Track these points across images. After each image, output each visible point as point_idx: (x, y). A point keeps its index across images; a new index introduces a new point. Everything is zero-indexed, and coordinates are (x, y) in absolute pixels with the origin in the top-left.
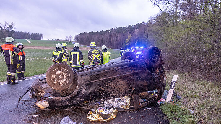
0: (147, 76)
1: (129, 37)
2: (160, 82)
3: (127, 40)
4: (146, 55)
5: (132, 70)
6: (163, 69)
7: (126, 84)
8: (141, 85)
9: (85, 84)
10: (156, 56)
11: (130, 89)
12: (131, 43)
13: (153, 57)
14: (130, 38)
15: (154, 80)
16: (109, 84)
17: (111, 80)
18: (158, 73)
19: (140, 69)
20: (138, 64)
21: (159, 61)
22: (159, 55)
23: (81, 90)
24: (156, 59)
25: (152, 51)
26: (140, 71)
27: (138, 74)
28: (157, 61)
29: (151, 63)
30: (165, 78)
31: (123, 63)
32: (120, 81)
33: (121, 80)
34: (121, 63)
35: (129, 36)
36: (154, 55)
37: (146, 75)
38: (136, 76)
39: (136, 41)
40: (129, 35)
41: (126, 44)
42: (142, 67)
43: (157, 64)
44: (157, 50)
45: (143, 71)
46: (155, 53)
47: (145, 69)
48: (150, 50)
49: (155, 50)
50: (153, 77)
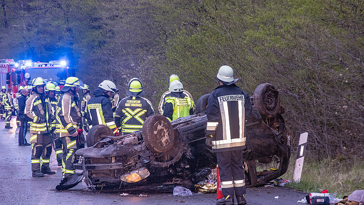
0: (264, 131)
2: (282, 142)
4: (257, 99)
6: (283, 122)
8: (258, 145)
9: (190, 143)
10: (271, 100)
13: (268, 102)
15: (274, 138)
18: (277, 127)
19: (254, 122)
21: (277, 108)
22: (276, 98)
24: (273, 105)
25: (266, 91)
26: (253, 124)
28: (274, 108)
29: (267, 111)
30: (289, 137)
36: (268, 99)
37: (262, 130)
42: (255, 118)
43: (275, 113)
44: (272, 90)
45: (257, 124)
46: (270, 96)
47: (260, 121)
48: (263, 89)
49: (270, 90)
50: (273, 134)
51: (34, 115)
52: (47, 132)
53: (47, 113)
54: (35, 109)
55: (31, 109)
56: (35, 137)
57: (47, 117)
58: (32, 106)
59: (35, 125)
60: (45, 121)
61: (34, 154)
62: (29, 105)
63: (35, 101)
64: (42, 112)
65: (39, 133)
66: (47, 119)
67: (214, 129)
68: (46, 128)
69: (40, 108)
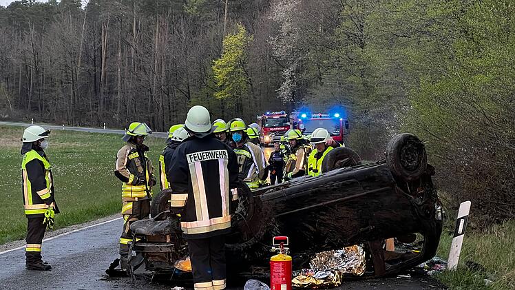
0: (398, 200)
1: (230, 40)
2: (428, 215)
3: (219, 62)
4: (390, 154)
5: (364, 188)
6: (431, 185)
7: (356, 217)
8: (386, 219)
9: (278, 217)
10: (413, 156)
11: (364, 227)
12: (250, 83)
13: (407, 159)
14: (239, 53)
16: (321, 217)
17: (325, 208)
18: (422, 194)
19: (382, 187)
20: (375, 175)
21: (422, 167)
22: (420, 153)
23: (270, 230)
24: (414, 163)
25: (404, 144)
26: (380, 189)
27: (378, 196)
28: (417, 167)
29: (404, 171)
30: (440, 208)
31: (344, 173)
32: (343, 211)
33: (344, 208)
34: (340, 173)
35: (235, 40)
36: (408, 154)
37: (394, 198)
38: (374, 201)
39: (287, 72)
40: (231, 30)
41: (218, 95)
42: (384, 182)
43: (417, 174)
44: (414, 143)
45: (388, 190)
46: (410, 150)
47: (392, 185)
48: (399, 142)
49: (410, 142)
50: (411, 204)
51: (129, 173)
52: (147, 198)
53: (147, 171)
54: (130, 164)
55: (125, 164)
56: (130, 206)
57: (147, 177)
58: (126, 159)
59: (129, 188)
60: (145, 183)
61: (126, 231)
62: (122, 158)
63: (130, 153)
64: (141, 170)
65: (136, 199)
66: (147, 180)
67: (181, 205)
68: (145, 193)
69: (138, 163)
